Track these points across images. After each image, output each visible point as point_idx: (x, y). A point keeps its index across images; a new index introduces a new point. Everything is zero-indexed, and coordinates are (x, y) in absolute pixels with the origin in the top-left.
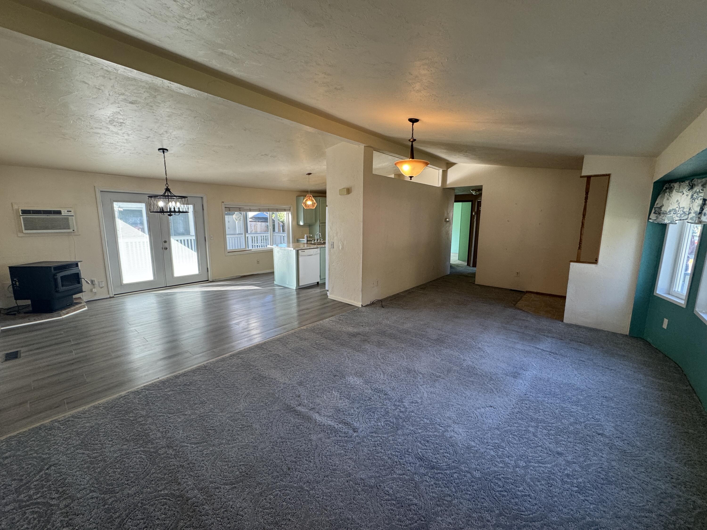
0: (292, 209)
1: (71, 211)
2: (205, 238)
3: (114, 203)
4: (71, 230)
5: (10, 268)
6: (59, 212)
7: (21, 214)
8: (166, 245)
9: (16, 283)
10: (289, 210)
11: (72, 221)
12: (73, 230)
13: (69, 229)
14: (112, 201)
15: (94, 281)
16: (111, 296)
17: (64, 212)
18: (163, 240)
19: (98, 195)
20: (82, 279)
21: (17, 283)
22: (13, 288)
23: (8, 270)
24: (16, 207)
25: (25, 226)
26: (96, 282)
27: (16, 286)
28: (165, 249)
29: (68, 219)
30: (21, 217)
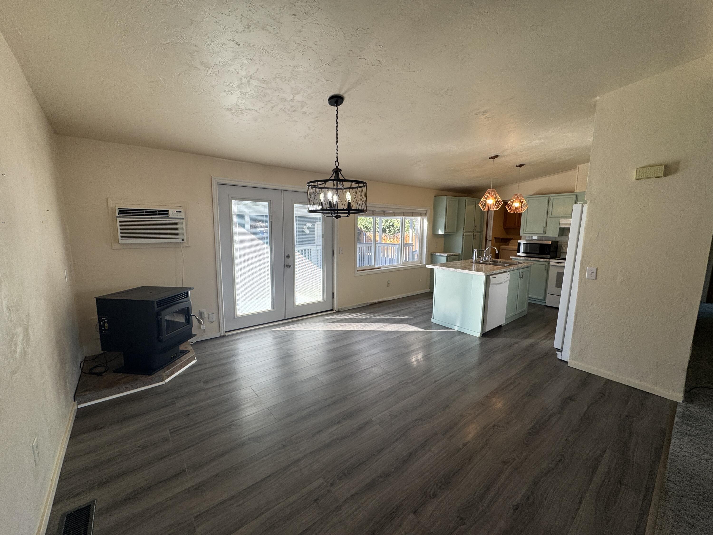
0: (428, 212)
1: (181, 212)
2: (333, 251)
3: (233, 201)
4: (179, 240)
5: (98, 300)
6: (165, 213)
7: (117, 215)
8: (289, 261)
9: (104, 323)
10: (425, 214)
11: (182, 227)
12: (183, 240)
13: (177, 237)
14: (230, 198)
15: (204, 313)
16: (223, 334)
17: (172, 214)
18: (286, 255)
19: (215, 187)
20: (193, 317)
21: (106, 325)
22: (101, 331)
23: (95, 302)
24: (111, 205)
25: (121, 233)
26: (206, 316)
27: (105, 329)
28: (287, 266)
29: (176, 222)
30: (118, 219)
